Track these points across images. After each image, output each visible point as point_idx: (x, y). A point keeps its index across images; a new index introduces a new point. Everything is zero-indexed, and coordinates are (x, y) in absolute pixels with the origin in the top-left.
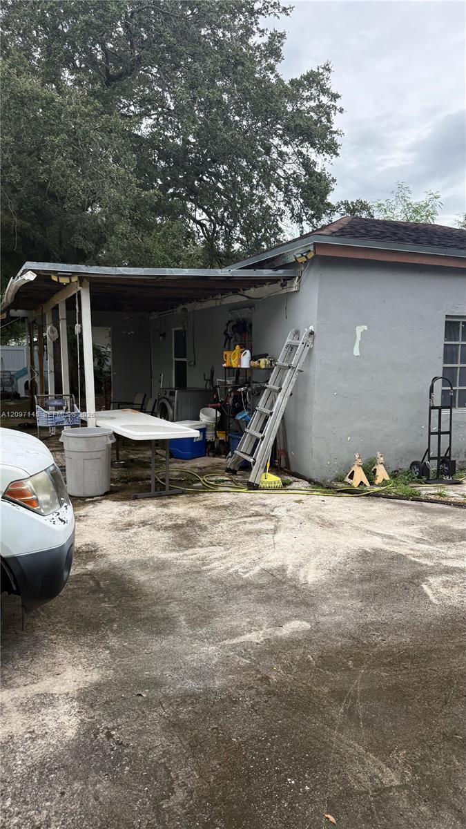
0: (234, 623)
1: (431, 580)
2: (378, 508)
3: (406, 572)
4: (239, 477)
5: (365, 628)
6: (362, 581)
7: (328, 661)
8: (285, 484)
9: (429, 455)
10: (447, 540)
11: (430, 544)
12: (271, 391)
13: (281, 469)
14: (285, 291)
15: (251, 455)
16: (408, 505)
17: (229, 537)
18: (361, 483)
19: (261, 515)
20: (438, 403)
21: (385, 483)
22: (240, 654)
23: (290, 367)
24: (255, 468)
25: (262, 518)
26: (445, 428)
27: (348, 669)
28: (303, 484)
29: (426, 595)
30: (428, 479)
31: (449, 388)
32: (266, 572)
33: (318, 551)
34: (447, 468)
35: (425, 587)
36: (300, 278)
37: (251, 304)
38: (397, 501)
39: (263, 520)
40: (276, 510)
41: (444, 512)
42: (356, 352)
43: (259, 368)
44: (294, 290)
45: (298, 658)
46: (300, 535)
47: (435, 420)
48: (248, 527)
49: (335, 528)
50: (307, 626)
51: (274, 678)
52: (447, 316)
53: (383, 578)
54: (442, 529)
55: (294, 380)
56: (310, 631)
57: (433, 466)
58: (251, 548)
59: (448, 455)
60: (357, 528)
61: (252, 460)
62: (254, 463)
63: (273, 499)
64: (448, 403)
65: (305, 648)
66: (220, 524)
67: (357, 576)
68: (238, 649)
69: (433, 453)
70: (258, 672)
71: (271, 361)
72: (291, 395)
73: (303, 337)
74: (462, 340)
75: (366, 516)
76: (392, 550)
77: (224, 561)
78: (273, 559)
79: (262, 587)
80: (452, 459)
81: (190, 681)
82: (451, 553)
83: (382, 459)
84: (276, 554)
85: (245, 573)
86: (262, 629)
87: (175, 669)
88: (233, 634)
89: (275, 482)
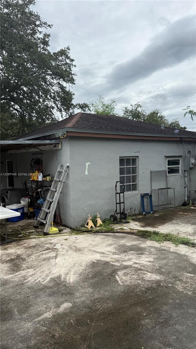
0: (39, 309)
1: (119, 273)
2: (98, 238)
3: (109, 271)
4: (40, 229)
5: (94, 302)
6: (92, 278)
7: (79, 322)
8: (60, 231)
9: (117, 212)
10: (125, 252)
11: (118, 254)
12: (52, 191)
13: (58, 223)
14: (56, 148)
15: (45, 219)
16: (110, 235)
17: (36, 263)
18: (92, 227)
19: (50, 249)
20: (119, 191)
21: (101, 225)
22: (42, 325)
23: (60, 181)
24: (46, 226)
25: (50, 250)
26: (122, 201)
27: (87, 324)
28: (68, 230)
29: (117, 281)
30: (117, 222)
31: (122, 185)
32: (53, 280)
33: (74, 265)
34: (123, 216)
35: (117, 277)
36: (61, 143)
37: (41, 153)
38: (105, 234)
39: (51, 252)
40: (56, 245)
41: (123, 237)
42: (86, 173)
43: (46, 181)
44: (59, 148)
45: (67, 322)
46: (67, 258)
47: (118, 197)
48: (44, 256)
49: (81, 251)
50: (70, 305)
51: (57, 335)
52: (120, 157)
53: (101, 275)
54: (123, 246)
55: (62, 186)
56: (72, 307)
57: (118, 216)
58: (45, 268)
59: (124, 211)
60: (90, 250)
61: (45, 222)
62: (46, 224)
63: (55, 240)
64: (122, 191)
65: (70, 316)
66: (31, 256)
67: (90, 276)
68: (41, 322)
69: (118, 211)
70: (50, 333)
71: (52, 178)
72: (61, 192)
73: (65, 168)
74: (126, 166)
75: (94, 243)
76: (104, 260)
77: (34, 276)
78: (56, 272)
79: (51, 288)
80: (125, 213)
81: (20, 344)
82: (126, 258)
83: (99, 215)
84: (56, 269)
85: (43, 281)
86: (51, 310)
87: (13, 338)
88: (39, 315)
89: (56, 231)
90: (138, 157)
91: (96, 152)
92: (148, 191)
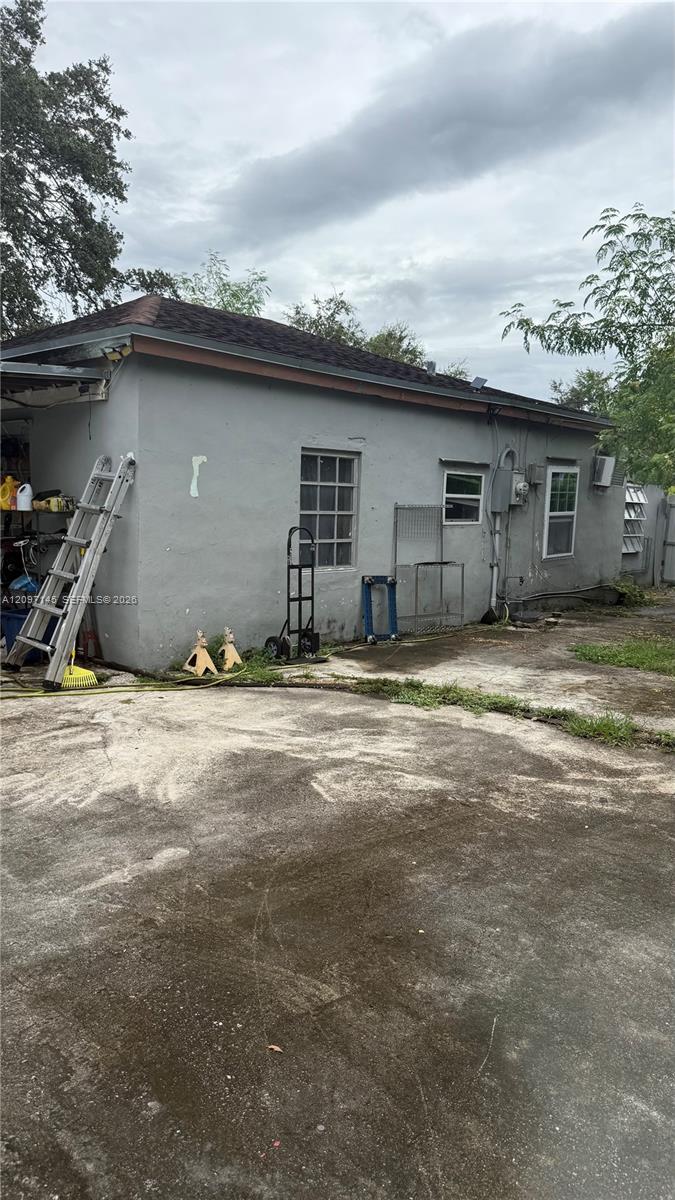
0: (85, 866)
1: (320, 776)
2: (235, 700)
3: (288, 772)
4: (25, 675)
5: (258, 841)
6: (239, 789)
7: (222, 887)
8: (101, 680)
9: (289, 628)
10: (327, 729)
11: (308, 736)
12: (72, 545)
13: (90, 659)
14: (85, 398)
15: (46, 640)
16: (270, 693)
17: (38, 759)
18: (207, 670)
19: (77, 725)
20: (296, 562)
21: (236, 667)
22: (105, 900)
23: (101, 511)
24: (53, 660)
25: (79, 729)
26: (306, 592)
27: (249, 891)
28: (127, 678)
29: (318, 794)
30: (288, 659)
31: (310, 541)
32: (107, 797)
33: (173, 762)
34: (309, 643)
35: (315, 785)
36: (108, 381)
37: (25, 414)
38: (256, 689)
39: (82, 731)
40: (97, 715)
41: (314, 697)
42: (194, 492)
43: (48, 511)
44: (100, 398)
45: (184, 890)
46: (143, 745)
47: (294, 583)
48: (62, 743)
49: (187, 730)
50: (185, 852)
51: (160, 919)
52: (303, 449)
53: (264, 781)
54: (318, 716)
55: (109, 529)
56: (190, 857)
57: (293, 641)
58: (77, 770)
59: (310, 627)
60: (217, 728)
61: (48, 648)
62: (52, 654)
63: (89, 702)
64: (308, 560)
65: (189, 877)
66: (17, 743)
67: (231, 784)
68: (101, 894)
69: (294, 625)
70: (137, 915)
71: (67, 501)
72: (105, 551)
73: (120, 468)
74: (322, 481)
75: (223, 711)
76: (265, 748)
77: (42, 791)
78: (114, 779)
79: (109, 816)
80: (315, 632)
81: (46, 944)
82: (335, 743)
83: (232, 636)
84: (115, 773)
85: (79, 802)
86: (125, 866)
87: (19, 934)
88: (87, 878)
89: (86, 678)
90: (359, 454)
91: (227, 424)
92: (385, 570)
